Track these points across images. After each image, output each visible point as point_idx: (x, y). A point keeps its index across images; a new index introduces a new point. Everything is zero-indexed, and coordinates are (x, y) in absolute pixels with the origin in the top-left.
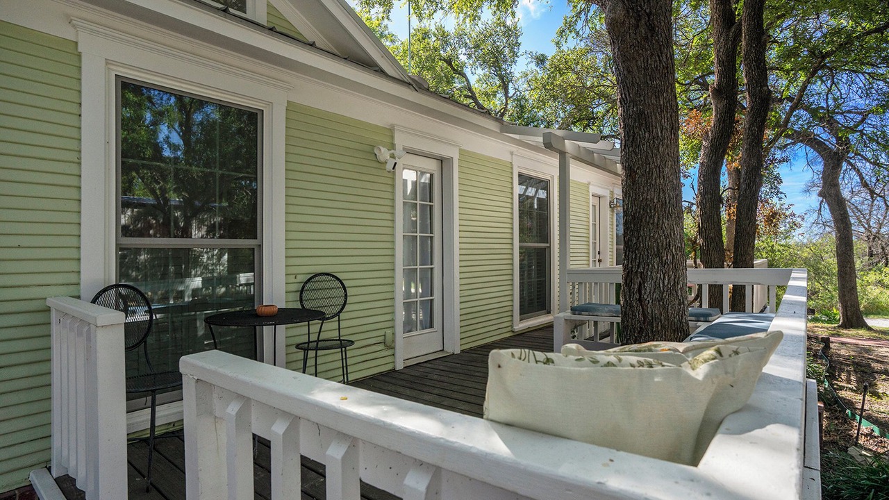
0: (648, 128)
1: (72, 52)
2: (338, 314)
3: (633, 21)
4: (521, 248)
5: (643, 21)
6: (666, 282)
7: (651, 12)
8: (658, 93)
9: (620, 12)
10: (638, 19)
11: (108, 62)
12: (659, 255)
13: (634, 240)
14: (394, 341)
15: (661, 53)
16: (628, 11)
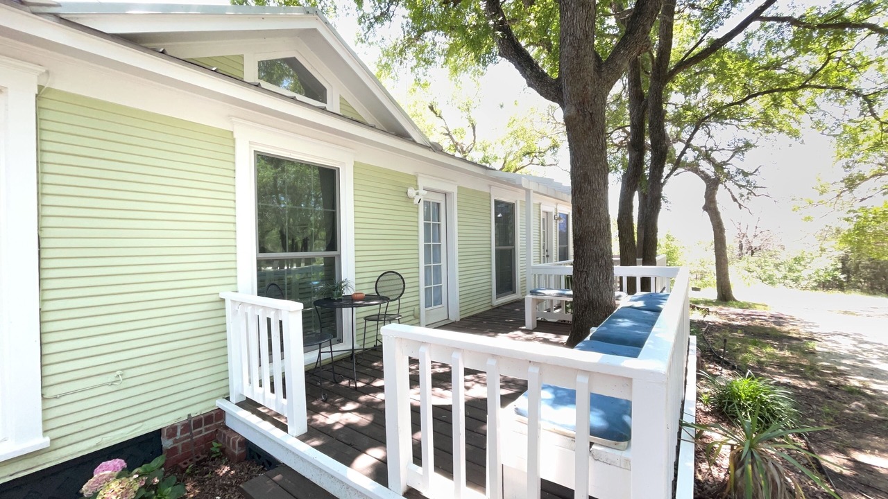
0: (590, 183)
1: (230, 137)
2: (399, 298)
3: (581, 118)
4: (496, 250)
5: (588, 118)
6: (601, 277)
7: (592, 113)
8: (596, 162)
9: (573, 111)
10: (585, 116)
11: (250, 142)
12: (597, 260)
13: (581, 252)
14: (419, 314)
15: (599, 138)
16: (578, 111)
